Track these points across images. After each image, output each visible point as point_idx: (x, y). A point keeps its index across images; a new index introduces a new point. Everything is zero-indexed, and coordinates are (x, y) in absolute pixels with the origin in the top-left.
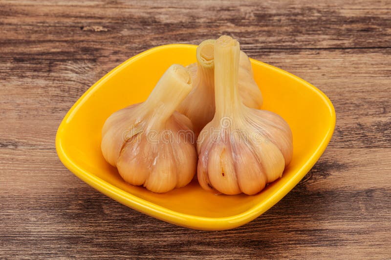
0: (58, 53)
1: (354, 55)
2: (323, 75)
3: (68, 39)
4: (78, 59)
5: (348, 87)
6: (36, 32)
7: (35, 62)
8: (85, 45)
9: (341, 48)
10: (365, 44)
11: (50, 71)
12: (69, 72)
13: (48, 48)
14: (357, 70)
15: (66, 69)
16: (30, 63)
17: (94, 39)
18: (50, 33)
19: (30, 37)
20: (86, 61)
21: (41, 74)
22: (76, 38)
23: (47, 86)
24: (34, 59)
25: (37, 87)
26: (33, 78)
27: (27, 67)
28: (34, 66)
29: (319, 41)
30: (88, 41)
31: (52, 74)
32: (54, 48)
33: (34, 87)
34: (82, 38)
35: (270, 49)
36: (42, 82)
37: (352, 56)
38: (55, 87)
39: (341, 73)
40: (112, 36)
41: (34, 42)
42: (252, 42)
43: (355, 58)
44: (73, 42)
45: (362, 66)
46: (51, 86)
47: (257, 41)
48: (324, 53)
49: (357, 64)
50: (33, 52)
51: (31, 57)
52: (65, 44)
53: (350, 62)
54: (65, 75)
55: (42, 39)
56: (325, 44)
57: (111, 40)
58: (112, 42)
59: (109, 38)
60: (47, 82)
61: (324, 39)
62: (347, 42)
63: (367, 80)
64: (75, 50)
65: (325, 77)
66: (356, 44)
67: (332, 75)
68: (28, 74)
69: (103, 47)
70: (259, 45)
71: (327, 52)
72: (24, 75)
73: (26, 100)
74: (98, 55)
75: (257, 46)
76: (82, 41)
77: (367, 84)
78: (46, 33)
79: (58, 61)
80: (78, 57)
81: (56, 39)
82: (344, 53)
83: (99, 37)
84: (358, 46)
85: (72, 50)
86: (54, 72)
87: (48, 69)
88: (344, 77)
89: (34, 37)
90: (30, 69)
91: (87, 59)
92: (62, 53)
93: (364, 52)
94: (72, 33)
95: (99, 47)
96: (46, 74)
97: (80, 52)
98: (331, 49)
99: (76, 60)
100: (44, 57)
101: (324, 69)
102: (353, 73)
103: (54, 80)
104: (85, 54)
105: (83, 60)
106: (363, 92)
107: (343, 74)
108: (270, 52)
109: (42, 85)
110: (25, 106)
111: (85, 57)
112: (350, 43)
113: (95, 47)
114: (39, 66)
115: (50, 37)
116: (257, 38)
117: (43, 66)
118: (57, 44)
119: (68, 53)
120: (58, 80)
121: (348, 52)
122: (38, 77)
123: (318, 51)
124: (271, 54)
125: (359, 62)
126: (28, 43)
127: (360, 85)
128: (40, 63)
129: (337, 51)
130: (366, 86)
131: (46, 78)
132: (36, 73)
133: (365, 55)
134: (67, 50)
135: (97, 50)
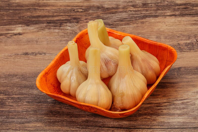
0: (64, 20)
1: (180, 18)
2: (166, 25)
3: (68, 14)
4: (72, 22)
5: (176, 30)
6: (56, 12)
7: (55, 23)
8: (75, 17)
9: (175, 15)
10: (184, 14)
11: (60, 26)
12: (68, 27)
13: (60, 18)
14: (180, 23)
15: (67, 26)
16: (53, 24)
17: (78, 14)
18: (62, 13)
19: (54, 14)
20: (74, 23)
21: (57, 28)
22: (72, 14)
23: (59, 32)
24: (55, 22)
25: (55, 32)
26: (54, 29)
27: (52, 25)
28: (54, 25)
29: (166, 13)
30: (76, 15)
31: (61, 28)
32: (63, 18)
33: (54, 33)
34: (74, 14)
35: (147, 16)
36: (57, 31)
37: (178, 18)
38: (62, 32)
39: (173, 24)
40: (86, 13)
41: (55, 16)
42: (139, 14)
43: (179, 19)
44: (70, 16)
45: (182, 22)
46: (60, 32)
47: (142, 13)
48: (168, 17)
49: (180, 21)
50: (54, 20)
51: (53, 21)
52: (67, 16)
53: (177, 20)
54: (66, 28)
55: (58, 15)
56: (168, 14)
57: (85, 14)
58: (85, 15)
59: (84, 14)
60: (59, 31)
61: (168, 12)
62: (177, 13)
63: (183, 27)
64: (71, 19)
65: (167, 26)
66: (181, 13)
67: (170, 25)
68: (52, 28)
69: (82, 17)
70: (142, 15)
71: (169, 17)
72: (50, 28)
73: (50, 37)
74: (79, 20)
75: (141, 15)
76: (74, 15)
77: (183, 28)
78: (60, 12)
79: (64, 23)
80: (72, 21)
81: (64, 14)
82: (176, 17)
83: (81, 14)
84: (181, 14)
85: (70, 19)
86: (62, 27)
87: (59, 26)
88: (175, 26)
89: (55, 14)
90: (53, 26)
91: (75, 22)
92: (66, 20)
93: (183, 17)
94: (70, 12)
95: (80, 17)
96: (59, 28)
97: (73, 19)
98: (170, 16)
99: (71, 22)
100: (59, 21)
101: (167, 23)
102: (178, 24)
103: (62, 30)
104: (74, 20)
105: (73, 22)
106: (181, 31)
107: (174, 25)
108: (147, 17)
109: (57, 32)
110: (50, 40)
111: (74, 21)
112: (178, 13)
113: (78, 17)
114: (56, 25)
115: (62, 14)
116: (142, 12)
117: (58, 25)
118: (64, 16)
119: (68, 20)
120: (63, 30)
121: (177, 17)
122: (56, 29)
123: (165, 17)
124: (147, 18)
125: (181, 20)
126: (53, 16)
127: (180, 29)
128: (57, 24)
129: (173, 16)
130: (183, 29)
131: (58, 29)
132: (55, 28)
133: (184, 18)
134: (67, 19)
135: (79, 18)
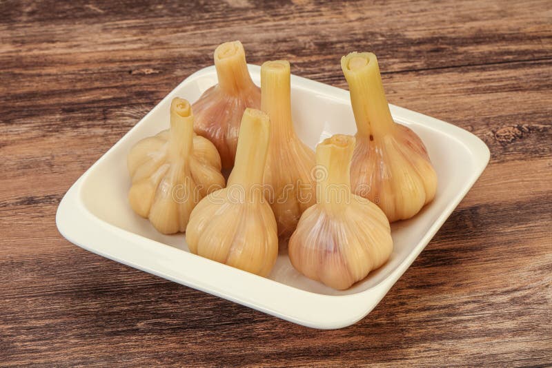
0: (110, 99)
1: (429, 76)
2: (401, 98)
3: (118, 84)
4: (134, 104)
5: (430, 108)
6: (80, 80)
7: (86, 111)
8: (137, 89)
9: (415, 71)
10: (437, 65)
11: (105, 119)
12: (127, 118)
13: (98, 95)
14: (435, 91)
15: (123, 115)
16: (81, 113)
17: (146, 82)
18: (97, 80)
19: (74, 86)
20: (143, 106)
21: (96, 122)
22: (126, 82)
23: (105, 135)
24: (85, 108)
25: (95, 136)
26: (88, 128)
27: (79, 117)
28: (87, 115)
29: (390, 65)
30: (141, 85)
31: (109, 121)
32: (104, 95)
33: (92, 137)
34: (133, 83)
35: (339, 77)
36: (100, 131)
37: (427, 78)
38: (115, 134)
39: (419, 95)
40: (166, 77)
41: (80, 91)
42: (318, 71)
43: (430, 79)
44: (124, 87)
45: (438, 86)
46: (110, 134)
47: (323, 70)
48: (397, 76)
49: (434, 85)
50: (82, 101)
51: (81, 106)
52: (115, 90)
53: (427, 83)
54: (124, 121)
55: (88, 87)
56: (396, 67)
57: (165, 81)
58: (167, 84)
59: (163, 80)
60: (105, 130)
61: (394, 63)
62: (419, 64)
63: (448, 100)
64: (128, 95)
65: (404, 100)
66: (429, 65)
67: (410, 98)
68: (82, 123)
69: (158, 89)
70: (326, 74)
71: (400, 75)
72: (77, 125)
73: (86, 150)
74: (155, 98)
75: (324, 75)
76: (134, 85)
77: (448, 104)
78: (92, 81)
79: (112, 107)
80: (134, 101)
81: (104, 85)
82: (418, 75)
83: (152, 80)
84: (431, 67)
85: (125, 95)
86: (111, 119)
87: (103, 117)
88: (423, 98)
89: (79, 86)
90: (83, 119)
91: (143, 103)
92: (115, 99)
93: (438, 73)
94: (121, 78)
95: (153, 89)
96: (102, 122)
97: (135, 97)
98: (404, 72)
99: (131, 106)
100: (95, 105)
101: (401, 93)
102: (432, 94)
103: (112, 127)
104: (140, 99)
105: (139, 104)
106: (446, 112)
107: (422, 96)
108: (340, 80)
109: (101, 134)
110: (87, 157)
111: (140, 101)
112: (421, 65)
113: (149, 90)
114: (92, 114)
115: (97, 84)
116: (322, 67)
117: (96, 114)
118: (107, 90)
119: (121, 98)
120: (118, 127)
121: (422, 74)
122: (94, 126)
123: (390, 75)
124: (342, 81)
125: (436, 83)
126: (74, 92)
127: (441, 105)
128: (92, 112)
129: (410, 74)
130: (448, 106)
131: (103, 126)
132: (90, 122)
133: (440, 75)
134: (119, 96)
135: (152, 93)
